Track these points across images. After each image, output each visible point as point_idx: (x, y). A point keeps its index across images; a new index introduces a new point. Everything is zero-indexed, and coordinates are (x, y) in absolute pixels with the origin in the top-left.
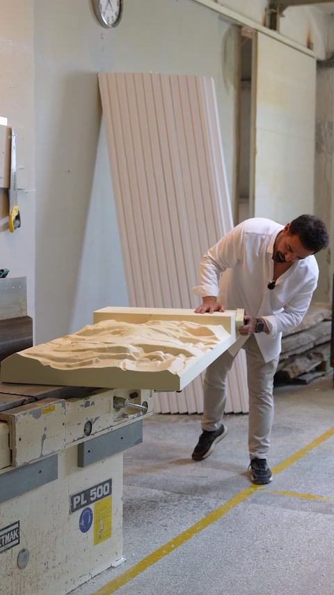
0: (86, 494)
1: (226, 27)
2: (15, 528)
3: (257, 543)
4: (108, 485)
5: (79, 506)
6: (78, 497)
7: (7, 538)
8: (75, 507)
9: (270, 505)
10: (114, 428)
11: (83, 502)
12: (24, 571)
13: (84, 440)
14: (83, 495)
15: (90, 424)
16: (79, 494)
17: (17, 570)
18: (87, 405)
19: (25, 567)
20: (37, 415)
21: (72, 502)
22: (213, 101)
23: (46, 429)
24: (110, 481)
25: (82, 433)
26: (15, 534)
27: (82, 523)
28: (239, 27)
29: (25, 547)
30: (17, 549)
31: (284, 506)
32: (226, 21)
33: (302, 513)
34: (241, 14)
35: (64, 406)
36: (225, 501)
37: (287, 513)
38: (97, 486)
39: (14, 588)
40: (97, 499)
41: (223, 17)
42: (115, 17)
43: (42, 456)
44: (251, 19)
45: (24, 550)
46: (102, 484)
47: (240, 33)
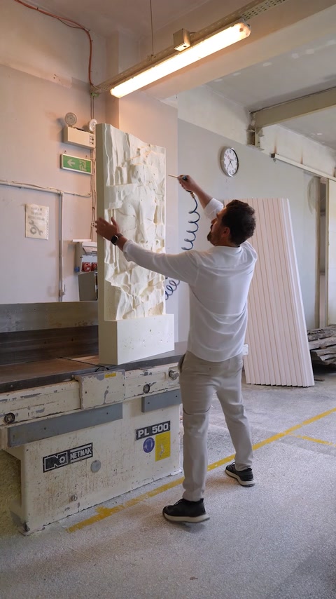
0: (149, 429)
1: (310, 178)
2: (90, 447)
3: (270, 469)
4: (167, 424)
5: (143, 436)
6: (142, 431)
7: (82, 453)
8: (139, 436)
9: (291, 444)
10: (169, 390)
11: (146, 434)
12: (96, 474)
13: (143, 396)
14: (146, 430)
15: (148, 386)
16: (143, 429)
17: (91, 473)
18: (146, 374)
19: (97, 471)
20: (101, 378)
21: (137, 433)
22: (288, 214)
23: (108, 387)
24: (169, 422)
25: (142, 392)
26: (89, 450)
27: (146, 447)
28: (319, 178)
29: (97, 459)
30: (90, 461)
31: (300, 446)
32: (310, 175)
33: (310, 452)
34: (319, 170)
35: (124, 374)
36: (264, 439)
37: (300, 451)
38: (158, 425)
39: (88, 484)
40: (158, 433)
41: (306, 172)
42: (235, 171)
43: (104, 404)
44: (324, 172)
45: (96, 461)
46: (163, 424)
47: (319, 181)
